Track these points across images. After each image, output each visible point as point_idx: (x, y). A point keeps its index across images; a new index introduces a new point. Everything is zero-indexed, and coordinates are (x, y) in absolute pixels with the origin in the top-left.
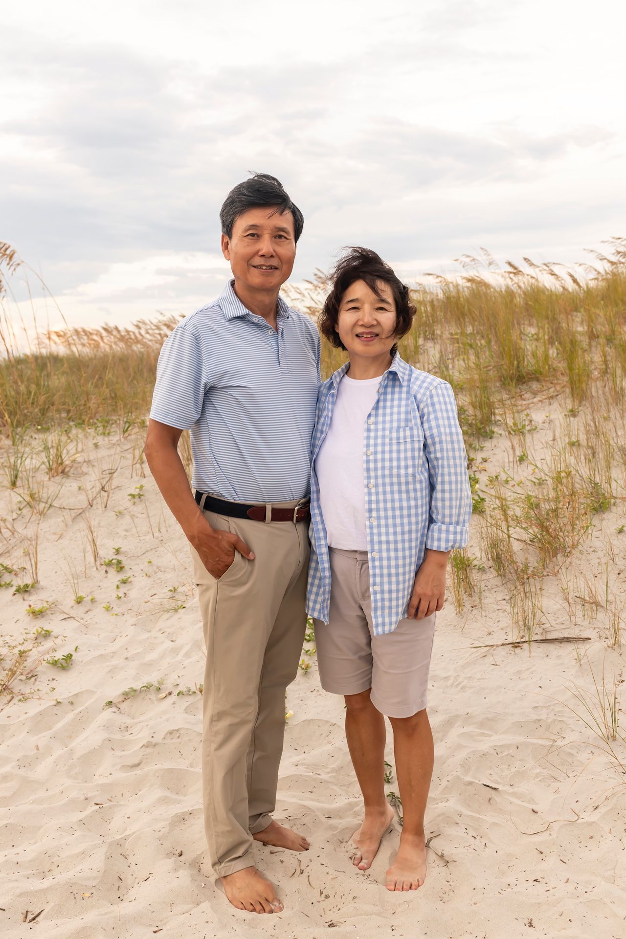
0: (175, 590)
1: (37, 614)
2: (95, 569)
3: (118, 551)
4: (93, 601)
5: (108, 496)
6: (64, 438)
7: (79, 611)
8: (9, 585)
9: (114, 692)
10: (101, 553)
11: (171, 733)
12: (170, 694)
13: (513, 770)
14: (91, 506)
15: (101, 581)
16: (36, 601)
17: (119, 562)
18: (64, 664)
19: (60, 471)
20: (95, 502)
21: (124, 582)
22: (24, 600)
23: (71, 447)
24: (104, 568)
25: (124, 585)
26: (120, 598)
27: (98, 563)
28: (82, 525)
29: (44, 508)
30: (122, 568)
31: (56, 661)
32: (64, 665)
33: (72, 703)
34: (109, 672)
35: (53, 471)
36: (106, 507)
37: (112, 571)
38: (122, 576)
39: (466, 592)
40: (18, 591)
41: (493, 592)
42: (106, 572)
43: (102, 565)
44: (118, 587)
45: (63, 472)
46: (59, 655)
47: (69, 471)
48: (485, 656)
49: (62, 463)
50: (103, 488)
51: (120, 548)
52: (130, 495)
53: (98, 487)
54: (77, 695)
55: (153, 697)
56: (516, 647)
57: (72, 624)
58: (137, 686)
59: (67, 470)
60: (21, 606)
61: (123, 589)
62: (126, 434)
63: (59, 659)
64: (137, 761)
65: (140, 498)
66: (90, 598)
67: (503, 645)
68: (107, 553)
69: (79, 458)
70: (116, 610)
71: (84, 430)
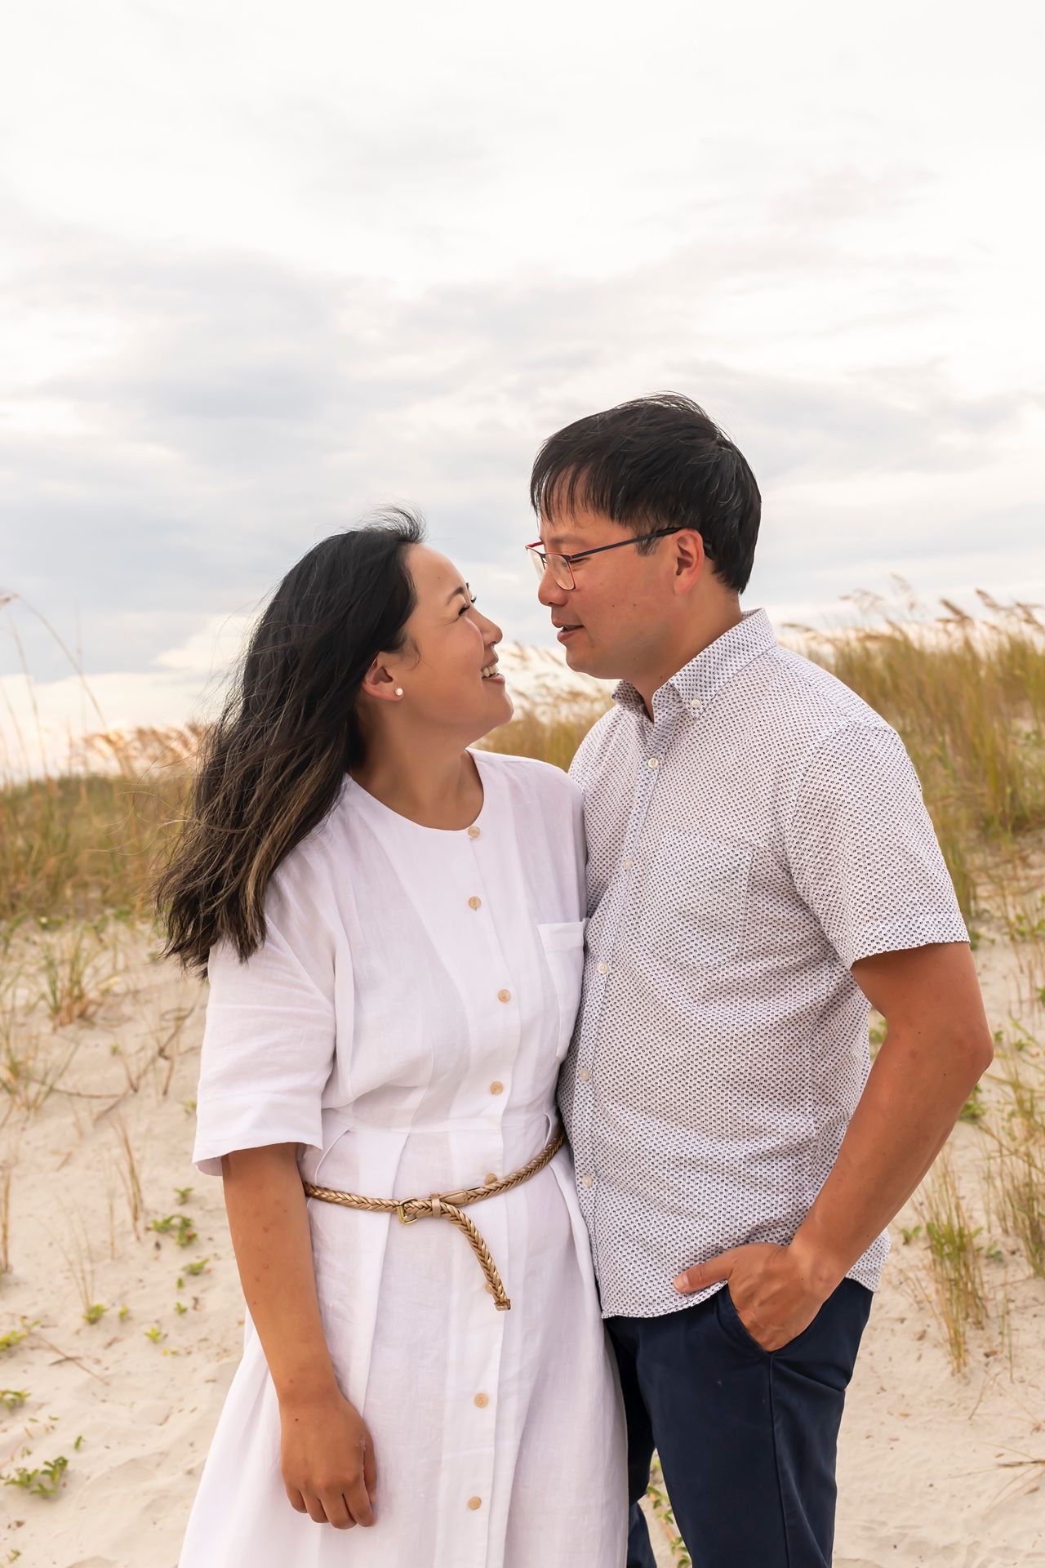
2: (133, 1238)
3: (185, 1197)
4: (124, 1317)
5: (171, 1069)
6: (87, 943)
7: (91, 1343)
10: (150, 1199)
14: (136, 1090)
15: (145, 1268)
17: (186, 1223)
19: (76, 1011)
20: (143, 1082)
21: (195, 1271)
23: (104, 961)
24: (153, 1236)
25: (193, 1279)
26: (182, 1311)
27: (141, 1225)
28: (110, 1135)
29: (38, 1094)
30: (191, 1238)
31: (29, 1478)
32: (48, 1486)
34: (148, 1507)
35: (63, 1014)
36: (165, 1093)
37: (170, 1244)
38: (191, 1258)
39: (967, 1316)
41: (1029, 1314)
42: (158, 1246)
43: (148, 1229)
44: (180, 1284)
45: (82, 1015)
46: (35, 1463)
47: (95, 1013)
48: (1036, 1490)
49: (81, 997)
50: (161, 1052)
51: (189, 1190)
53: (152, 1051)
57: (73, 1376)
59: (91, 1009)
61: (193, 1288)
63: (36, 1471)
66: (118, 1309)
68: (162, 1200)
69: (118, 985)
70: (176, 1341)
71: (131, 925)
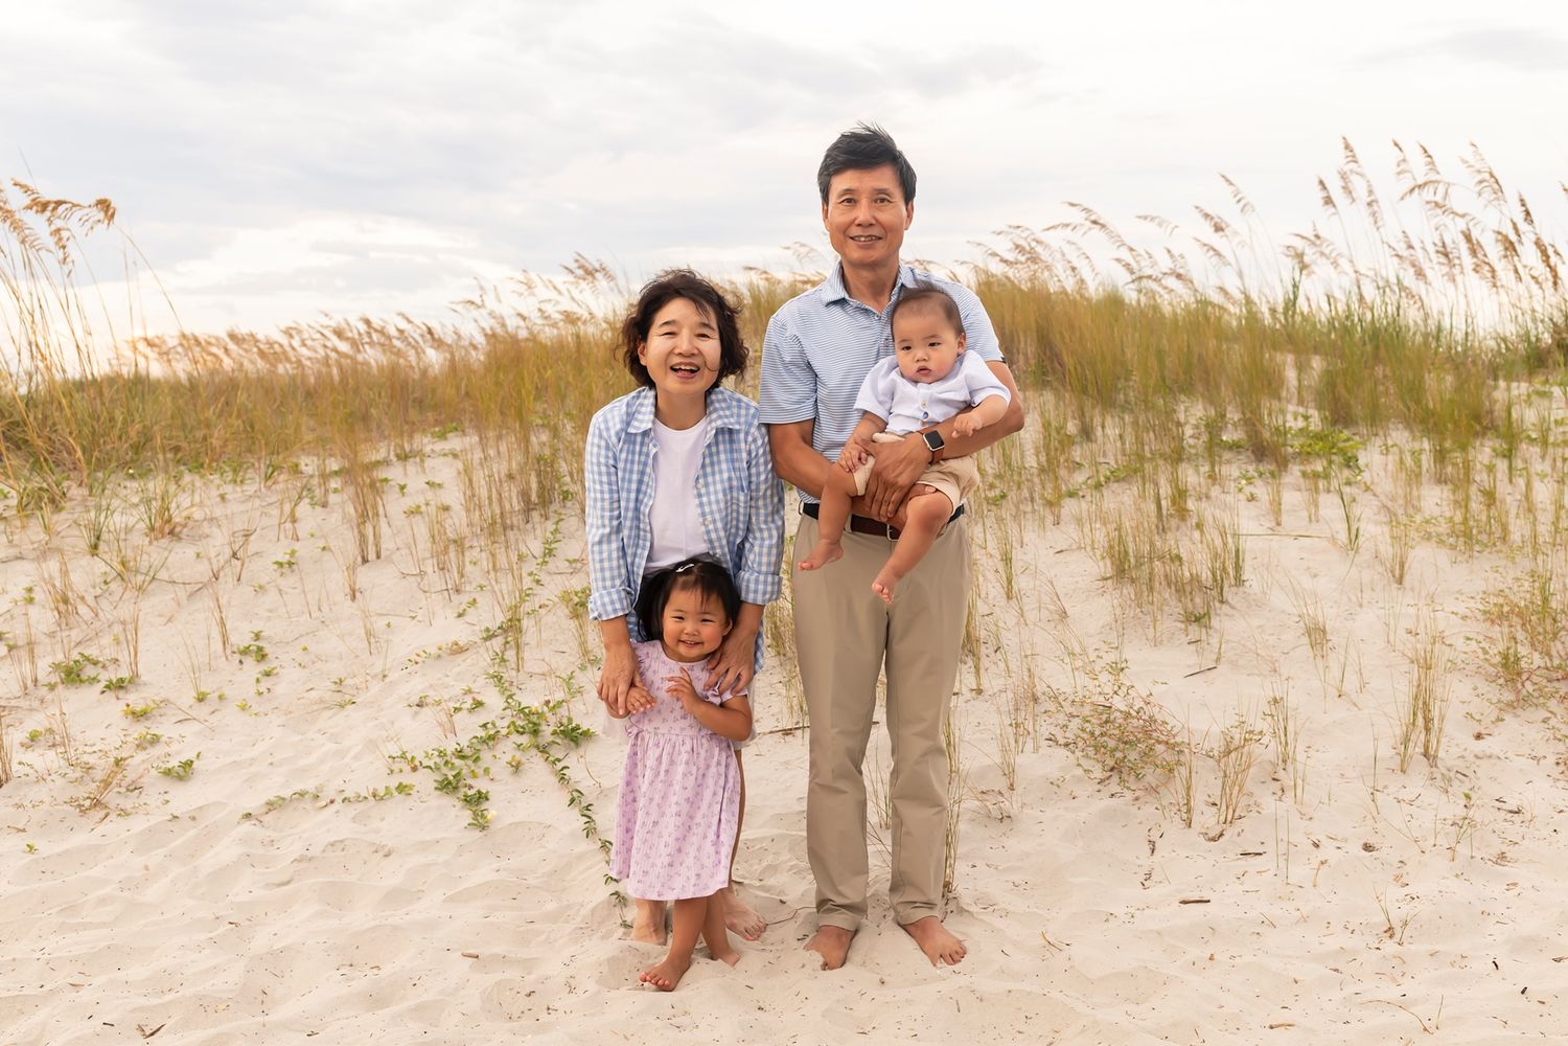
0: (341, 681)
1: (139, 716)
2: (224, 659)
3: (257, 636)
4: (221, 698)
5: (243, 565)
6: (172, 488)
7: (202, 711)
8: (94, 680)
9: (254, 802)
10: (233, 639)
11: (332, 845)
12: (332, 802)
13: (765, 864)
14: (217, 579)
15: (233, 674)
16: (136, 699)
17: (260, 649)
18: (183, 772)
19: (167, 530)
20: (222, 574)
21: (268, 674)
22: (118, 699)
23: (184, 498)
24: (237, 657)
25: (266, 678)
26: (260, 694)
27: (228, 651)
29: (144, 582)
30: (264, 656)
31: (169, 770)
32: (182, 774)
33: (194, 819)
34: (246, 781)
35: (156, 532)
36: (239, 580)
37: (249, 661)
38: (264, 667)
40: (107, 687)
41: (768, 674)
42: (241, 662)
43: (234, 652)
44: (258, 680)
45: (171, 532)
46: (174, 763)
47: (180, 532)
49: (169, 521)
50: (234, 555)
51: (261, 632)
52: (276, 563)
53: (228, 552)
54: (200, 808)
55: (308, 806)
56: (787, 734)
57: (195, 727)
58: (286, 794)
59: (178, 529)
60: (114, 707)
61: (265, 684)
62: (269, 483)
63: (174, 767)
64: (285, 878)
65: (290, 567)
66: (217, 694)
67: (771, 732)
68: (241, 637)
69: (198, 514)
70: (256, 709)
71: (202, 476)
